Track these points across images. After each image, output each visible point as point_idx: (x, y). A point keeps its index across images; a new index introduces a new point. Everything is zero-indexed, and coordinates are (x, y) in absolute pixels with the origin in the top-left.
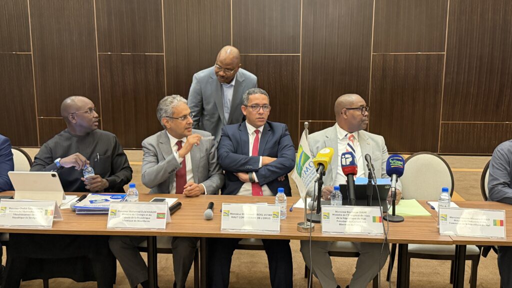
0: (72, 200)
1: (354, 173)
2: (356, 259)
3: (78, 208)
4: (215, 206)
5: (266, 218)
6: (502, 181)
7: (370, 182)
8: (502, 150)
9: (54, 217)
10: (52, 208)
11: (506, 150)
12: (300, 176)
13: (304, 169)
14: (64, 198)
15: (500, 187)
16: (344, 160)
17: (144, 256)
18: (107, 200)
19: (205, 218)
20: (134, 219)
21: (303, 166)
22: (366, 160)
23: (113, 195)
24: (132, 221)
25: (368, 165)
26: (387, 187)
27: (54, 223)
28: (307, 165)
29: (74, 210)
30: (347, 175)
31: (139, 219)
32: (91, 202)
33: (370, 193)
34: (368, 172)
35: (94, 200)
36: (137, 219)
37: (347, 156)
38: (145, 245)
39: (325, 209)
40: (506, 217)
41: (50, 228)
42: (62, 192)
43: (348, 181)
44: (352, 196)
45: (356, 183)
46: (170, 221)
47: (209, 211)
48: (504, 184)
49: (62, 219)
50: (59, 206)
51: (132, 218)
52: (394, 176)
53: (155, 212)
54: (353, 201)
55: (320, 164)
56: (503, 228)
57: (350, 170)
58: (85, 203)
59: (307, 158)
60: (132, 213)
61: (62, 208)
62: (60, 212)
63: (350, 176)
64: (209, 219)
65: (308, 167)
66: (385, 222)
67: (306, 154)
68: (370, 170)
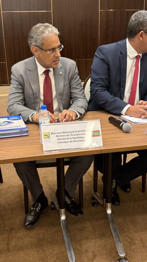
20: (69, 140)
24: (68, 142)
31: (74, 139)
51: (67, 139)
60: (66, 134)
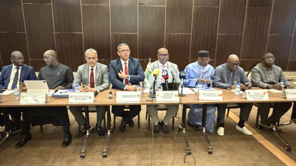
0: (52, 92)
1: (167, 78)
2: (166, 111)
3: (55, 96)
4: (112, 93)
5: (134, 97)
6: (219, 80)
7: (173, 81)
8: (218, 68)
9: (46, 99)
10: (45, 96)
11: (220, 69)
12: (148, 80)
13: (149, 77)
14: (49, 92)
15: (218, 82)
16: (163, 73)
17: (84, 114)
18: (67, 92)
19: (109, 98)
20: (80, 99)
21: (149, 75)
22: (172, 73)
23: (69, 90)
25: (172, 75)
26: (179, 83)
27: (46, 102)
28: (150, 75)
29: (53, 96)
30: (165, 79)
32: (60, 93)
33: (174, 85)
34: (172, 78)
35: (62, 92)
36: (81, 99)
37: (165, 72)
38: (84, 109)
39: (157, 93)
40: (223, 93)
41: (44, 104)
42: (48, 89)
43: (165, 82)
44: (167, 87)
45: (168, 82)
46: (95, 99)
47: (110, 95)
48: (220, 81)
49: (49, 100)
50: (47, 94)
52: (182, 79)
53: (88, 96)
54: (168, 89)
55: (154, 75)
56: (221, 97)
57: (166, 77)
58: (58, 93)
59: (150, 73)
60: (79, 97)
61: (48, 95)
62: (48, 97)
63: (166, 79)
64: (110, 98)
65: (151, 76)
66: (180, 97)
67: (150, 71)
68: (173, 77)
